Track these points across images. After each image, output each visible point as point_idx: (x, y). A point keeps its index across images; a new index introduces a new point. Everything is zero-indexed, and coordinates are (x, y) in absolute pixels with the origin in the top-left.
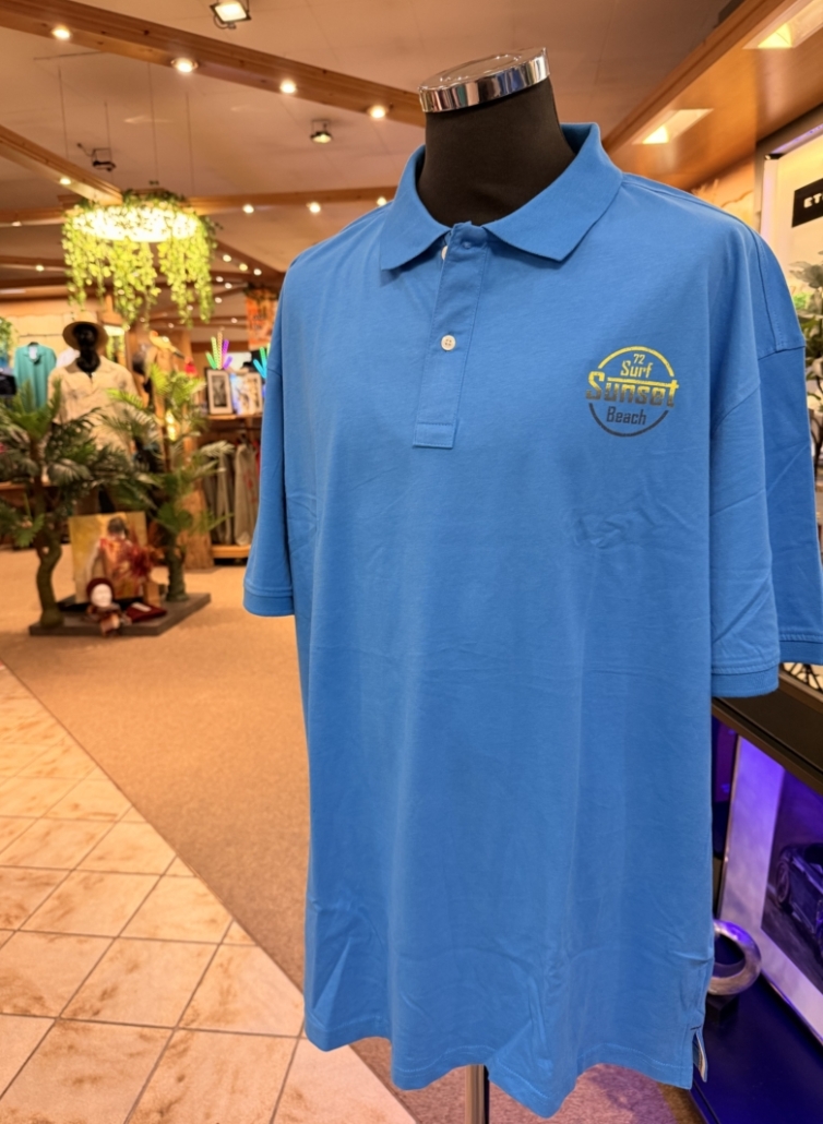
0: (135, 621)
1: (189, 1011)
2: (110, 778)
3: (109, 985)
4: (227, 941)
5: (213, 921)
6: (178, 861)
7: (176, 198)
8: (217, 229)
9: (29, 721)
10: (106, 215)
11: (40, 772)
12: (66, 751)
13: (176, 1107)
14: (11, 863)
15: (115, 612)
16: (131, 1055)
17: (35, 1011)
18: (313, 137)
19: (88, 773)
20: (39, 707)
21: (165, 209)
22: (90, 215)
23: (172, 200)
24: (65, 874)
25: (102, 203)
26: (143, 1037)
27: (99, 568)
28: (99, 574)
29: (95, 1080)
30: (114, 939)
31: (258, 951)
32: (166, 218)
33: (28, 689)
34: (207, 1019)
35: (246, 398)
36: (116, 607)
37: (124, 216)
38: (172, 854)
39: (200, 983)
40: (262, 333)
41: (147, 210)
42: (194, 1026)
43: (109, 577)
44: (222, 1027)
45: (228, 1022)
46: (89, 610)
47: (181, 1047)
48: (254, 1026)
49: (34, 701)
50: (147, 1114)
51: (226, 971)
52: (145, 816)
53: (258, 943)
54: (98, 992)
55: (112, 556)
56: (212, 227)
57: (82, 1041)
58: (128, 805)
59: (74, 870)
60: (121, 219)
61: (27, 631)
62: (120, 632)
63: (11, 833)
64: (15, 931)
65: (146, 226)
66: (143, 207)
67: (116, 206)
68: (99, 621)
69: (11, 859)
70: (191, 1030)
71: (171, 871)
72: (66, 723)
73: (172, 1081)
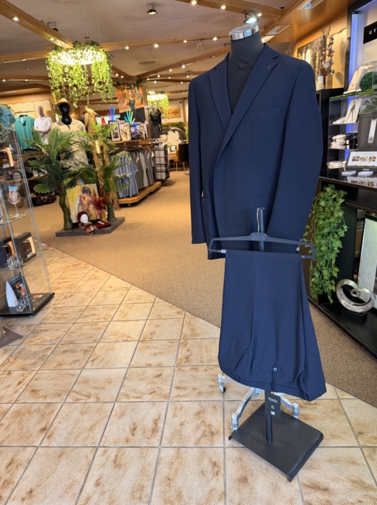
0: (99, 228)
1: (182, 335)
2: (119, 278)
3: (152, 331)
4: (186, 317)
5: (179, 312)
6: (157, 298)
7: (96, 45)
8: (112, 57)
9: (75, 263)
10: (67, 53)
11: (90, 278)
12: (97, 271)
13: (190, 357)
14: (96, 304)
15: (91, 225)
16: (169, 347)
17: (130, 339)
18: (148, 12)
19: (110, 277)
20: (77, 259)
21: (93, 50)
22: (59, 54)
23: (95, 46)
24: (118, 305)
25: (65, 48)
26: (170, 342)
27: (81, 208)
28: (81, 210)
29: (160, 353)
30: (147, 320)
31: (198, 319)
32: (93, 53)
33: (68, 254)
34: (190, 336)
35: (126, 133)
36: (90, 223)
37: (76, 53)
38: (154, 297)
39: (182, 328)
40: (125, 105)
41: (85, 50)
42: (186, 338)
43: (86, 211)
44: (196, 338)
45: (197, 336)
46: (80, 225)
47: (185, 343)
48: (206, 336)
49: (73, 258)
50: (182, 359)
51: (190, 324)
52: (139, 287)
53: (198, 317)
54: (149, 333)
55: (85, 202)
56: (110, 56)
57: (150, 345)
58: (130, 285)
59: (121, 304)
60: (74, 55)
61: (55, 235)
62: (94, 232)
63: (91, 296)
64: (110, 322)
65: (86, 58)
66: (83, 50)
67: (71, 49)
68: (85, 229)
69: (96, 303)
70: (185, 339)
71: (156, 301)
72: (92, 263)
73: (186, 351)
